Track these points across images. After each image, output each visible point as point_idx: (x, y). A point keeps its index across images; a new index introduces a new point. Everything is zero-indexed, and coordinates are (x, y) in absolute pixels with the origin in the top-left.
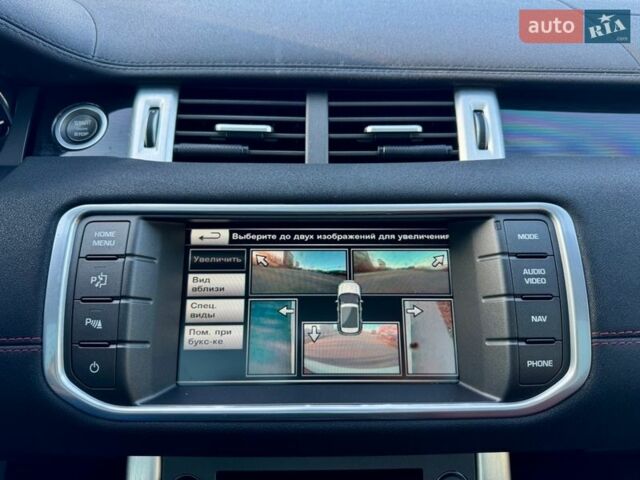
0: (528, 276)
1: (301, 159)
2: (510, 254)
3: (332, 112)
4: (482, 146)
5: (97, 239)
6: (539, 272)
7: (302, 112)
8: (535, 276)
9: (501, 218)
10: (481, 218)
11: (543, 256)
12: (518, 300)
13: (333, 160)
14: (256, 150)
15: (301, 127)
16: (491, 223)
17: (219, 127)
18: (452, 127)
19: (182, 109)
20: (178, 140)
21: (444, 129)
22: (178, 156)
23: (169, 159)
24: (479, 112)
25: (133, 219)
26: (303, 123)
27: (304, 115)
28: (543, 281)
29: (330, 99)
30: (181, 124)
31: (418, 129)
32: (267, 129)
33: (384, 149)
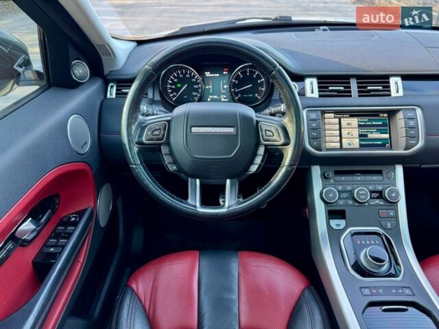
0: (410, 123)
1: (351, 96)
2: (406, 118)
3: (358, 83)
4: (397, 92)
5: (312, 116)
7: (349, 83)
8: (412, 123)
9: (404, 110)
10: (398, 111)
11: (414, 119)
12: (408, 128)
13: (359, 96)
14: (340, 94)
15: (350, 87)
16: (401, 112)
17: (330, 88)
18: (389, 87)
19: (319, 83)
20: (319, 91)
21: (387, 87)
22: (320, 96)
23: (317, 96)
24: (396, 83)
28: (414, 124)
29: (357, 79)
30: (319, 87)
31: (381, 88)
32: (343, 88)
33: (373, 93)
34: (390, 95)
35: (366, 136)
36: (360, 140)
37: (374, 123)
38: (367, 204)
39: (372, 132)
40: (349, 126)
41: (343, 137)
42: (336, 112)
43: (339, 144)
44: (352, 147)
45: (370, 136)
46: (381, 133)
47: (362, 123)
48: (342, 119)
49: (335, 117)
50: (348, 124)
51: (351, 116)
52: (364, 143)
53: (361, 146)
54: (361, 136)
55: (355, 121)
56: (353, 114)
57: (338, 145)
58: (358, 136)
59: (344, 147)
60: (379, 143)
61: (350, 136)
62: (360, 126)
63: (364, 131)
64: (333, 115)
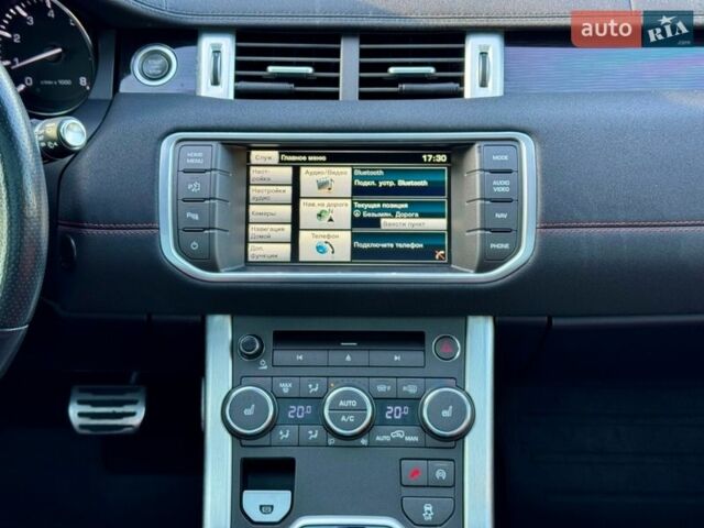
0: (496, 186)
1: (335, 96)
2: (485, 171)
3: (363, 53)
4: (483, 84)
5: (190, 158)
6: (505, 183)
7: (337, 53)
8: (502, 186)
9: (483, 143)
11: (510, 172)
12: (488, 202)
13: (363, 96)
14: (301, 90)
15: (336, 67)
16: (476, 146)
17: (271, 69)
18: (460, 67)
19: (239, 51)
20: (238, 79)
21: (453, 69)
22: (239, 94)
23: (231, 96)
24: (484, 55)
25: (214, 144)
26: (338, 64)
27: (338, 56)
28: (507, 189)
29: (362, 41)
30: (239, 66)
31: (431, 70)
32: (309, 70)
33: (404, 86)
34: (460, 94)
35: (376, 222)
36: (355, 237)
37: (401, 183)
38: (364, 441)
39: (393, 213)
40: (324, 192)
41: (303, 224)
42: (284, 148)
43: (288, 247)
44: (327, 257)
45: (388, 224)
46: (422, 216)
47: (366, 184)
48: (303, 170)
49: (282, 163)
50: (321, 185)
51: (334, 159)
52: (366, 246)
53: (356, 253)
54: (357, 222)
55: (342, 177)
56: (337, 155)
57: (284, 252)
58: (348, 225)
59: (302, 257)
60: (413, 246)
61: (324, 223)
62: (357, 191)
63: (369, 208)
64: (274, 155)
